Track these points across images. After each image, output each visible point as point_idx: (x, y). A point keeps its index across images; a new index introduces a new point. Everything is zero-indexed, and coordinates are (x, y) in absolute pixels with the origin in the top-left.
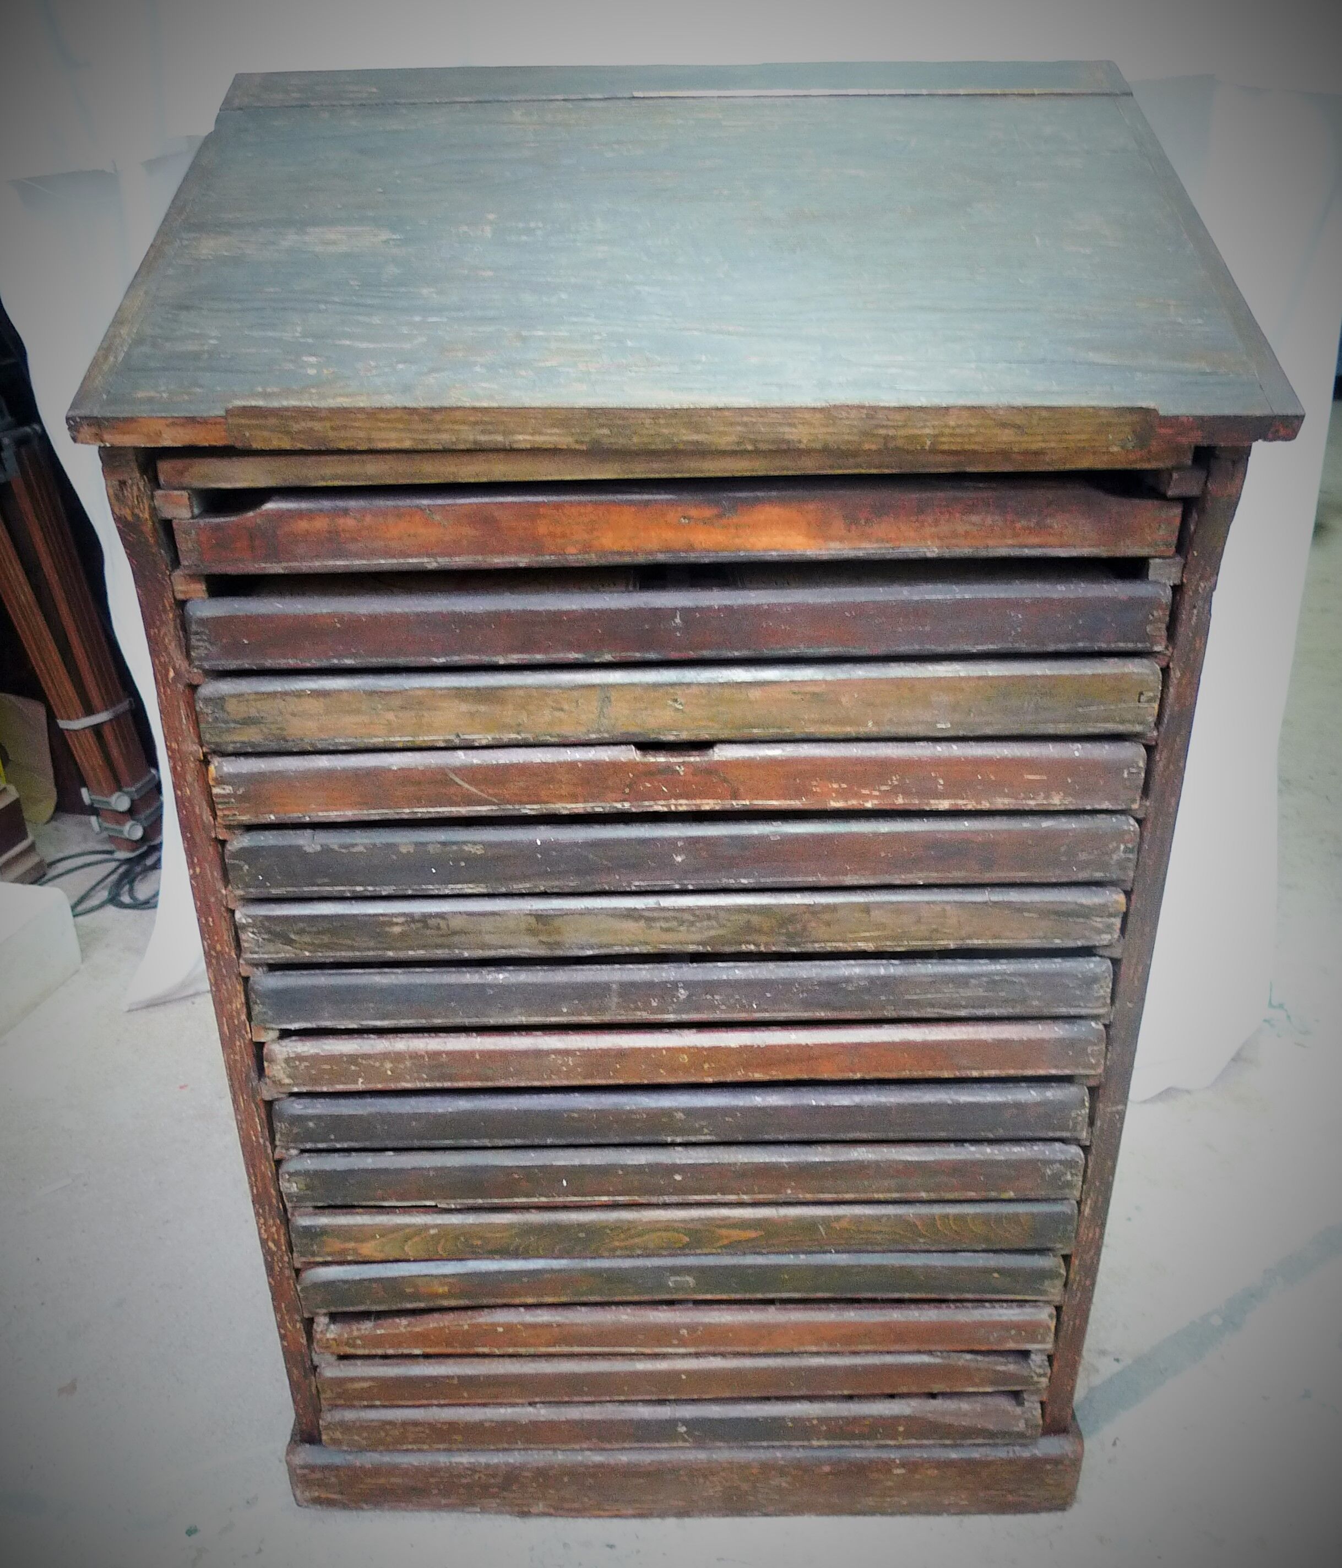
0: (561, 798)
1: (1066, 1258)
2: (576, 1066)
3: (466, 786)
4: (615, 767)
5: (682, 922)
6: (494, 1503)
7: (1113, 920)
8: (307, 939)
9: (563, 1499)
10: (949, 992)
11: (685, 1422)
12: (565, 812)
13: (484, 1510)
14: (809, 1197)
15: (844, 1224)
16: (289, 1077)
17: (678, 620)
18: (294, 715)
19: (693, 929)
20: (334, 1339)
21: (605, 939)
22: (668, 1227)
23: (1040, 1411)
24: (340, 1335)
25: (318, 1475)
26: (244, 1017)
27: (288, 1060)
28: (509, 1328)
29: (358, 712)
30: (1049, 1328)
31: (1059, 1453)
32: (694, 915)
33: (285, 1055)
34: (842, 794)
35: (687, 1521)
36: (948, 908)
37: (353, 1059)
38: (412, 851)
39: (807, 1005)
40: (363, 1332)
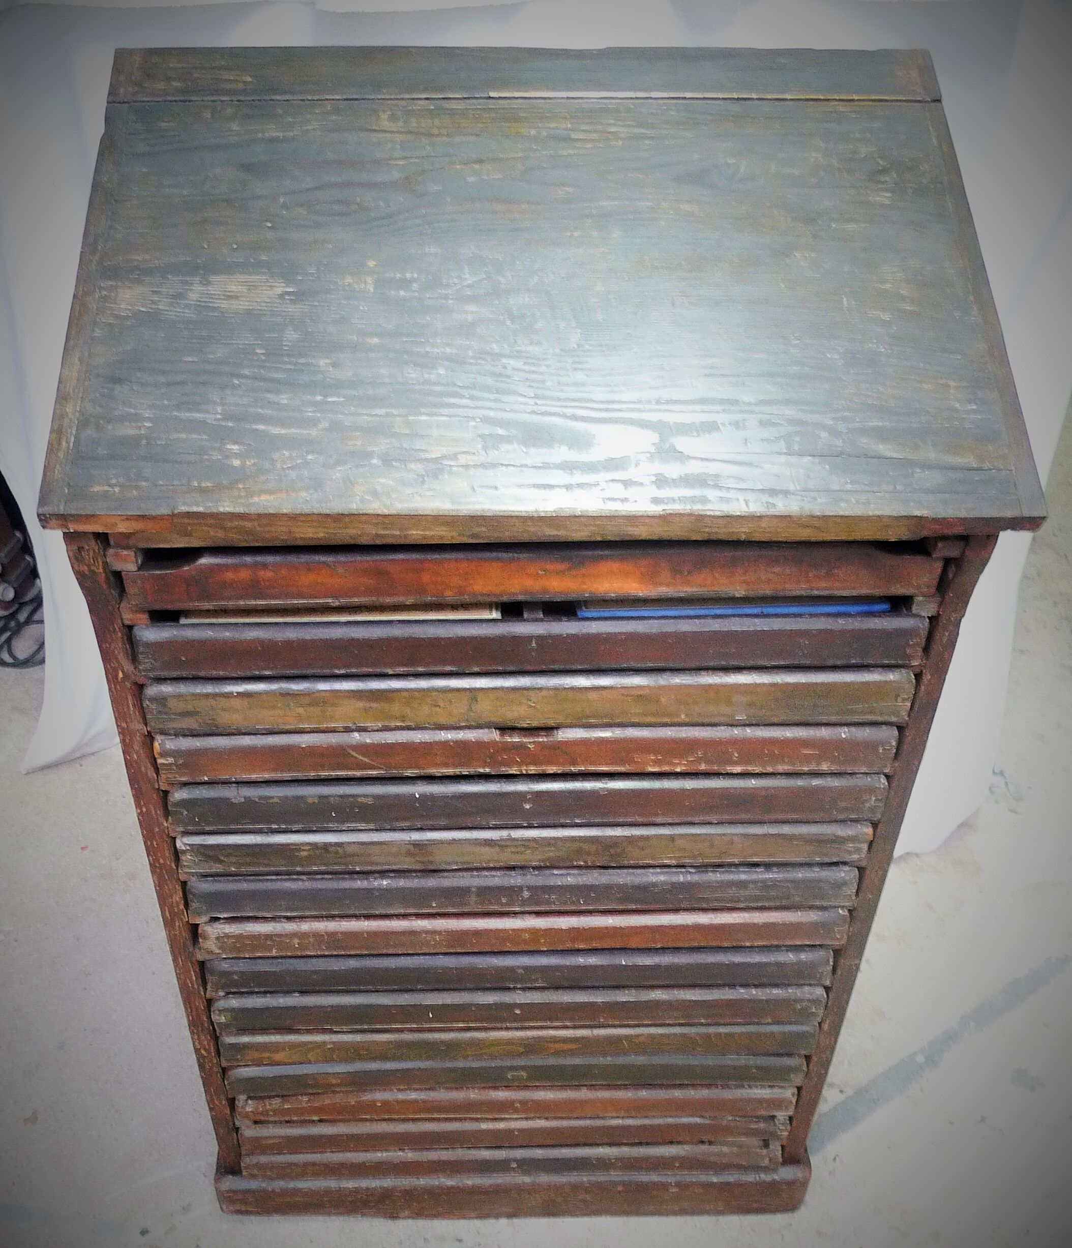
0: (437, 765)
1: (808, 1058)
2: (442, 940)
3: (361, 758)
4: (479, 745)
5: (528, 848)
6: (372, 1211)
7: (862, 845)
8: (234, 860)
9: (422, 1209)
10: (732, 892)
11: (515, 1160)
12: (439, 774)
13: (363, 1215)
14: (617, 1022)
15: (642, 1039)
16: (220, 948)
17: (534, 645)
18: (223, 709)
20: (251, 1112)
21: (466, 859)
22: (510, 1042)
23: (781, 1152)
24: (257, 1109)
25: (240, 1197)
26: (182, 907)
27: (218, 937)
28: (385, 1103)
29: (274, 707)
30: (791, 1102)
31: (793, 1178)
32: (539, 843)
33: (216, 935)
34: (657, 762)
35: (516, 1221)
36: (735, 838)
37: (269, 937)
38: (316, 801)
39: (621, 900)
40: (274, 1106)
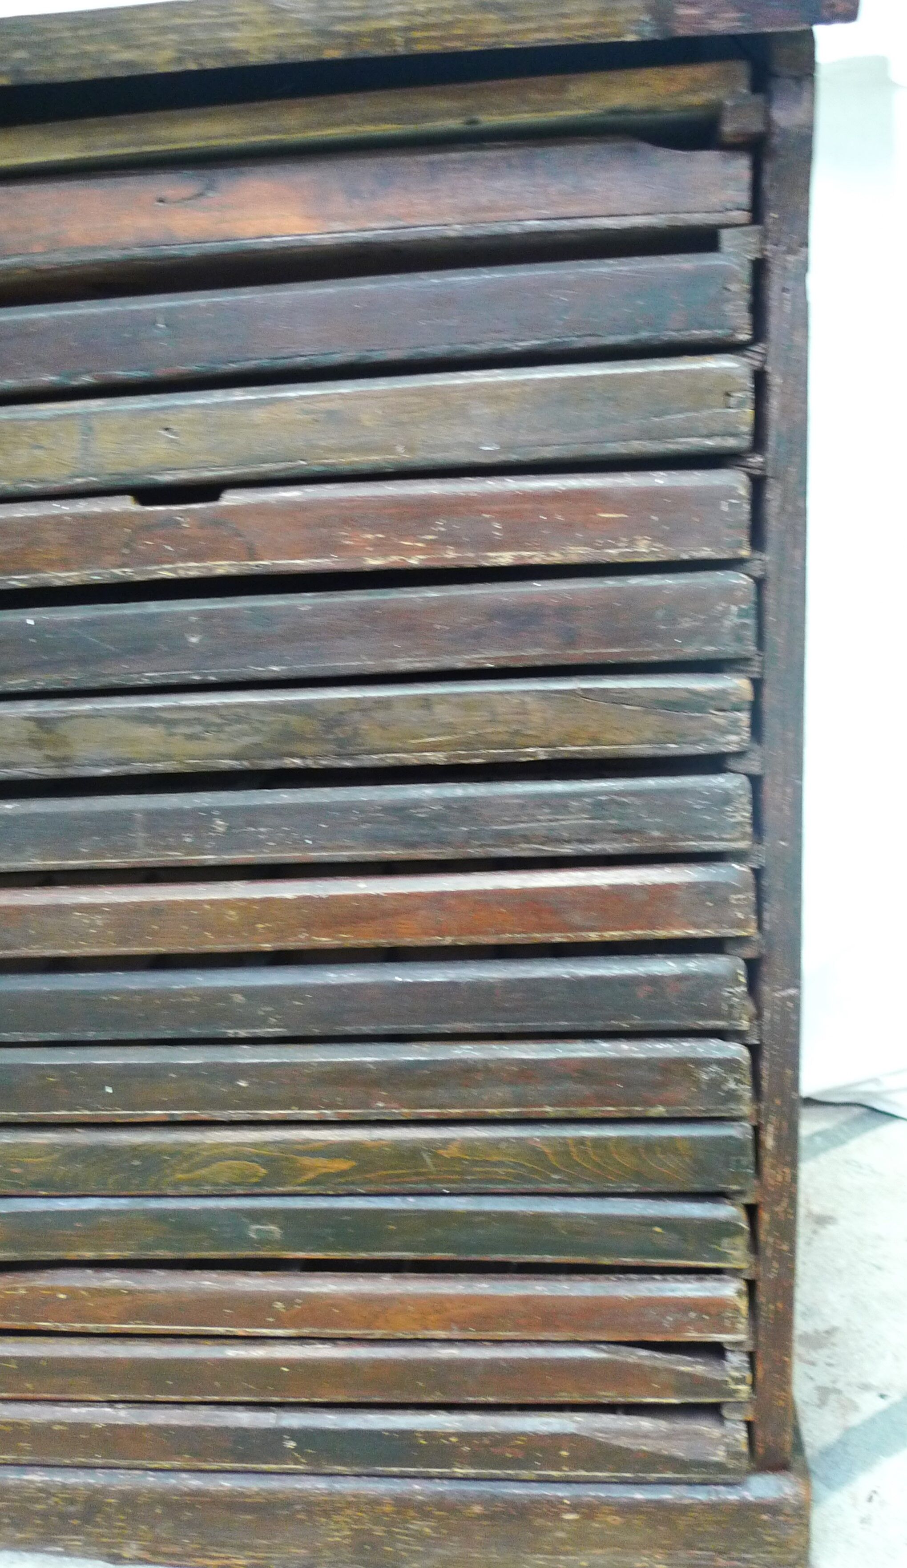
0: (51, 564)
1: (752, 1211)
2: (107, 926)
5: (207, 726)
6: (77, 1541)
7: (739, 714)
9: (158, 1540)
10: (544, 821)
11: (294, 1434)
12: (58, 583)
13: (68, 1553)
14: (406, 1112)
15: (452, 1151)
17: (161, 325)
19: (223, 736)
22: (237, 1153)
23: (745, 1435)
30: (737, 1310)
31: (776, 1496)
32: (221, 716)
34: (380, 548)
36: (528, 699)
39: (374, 840)
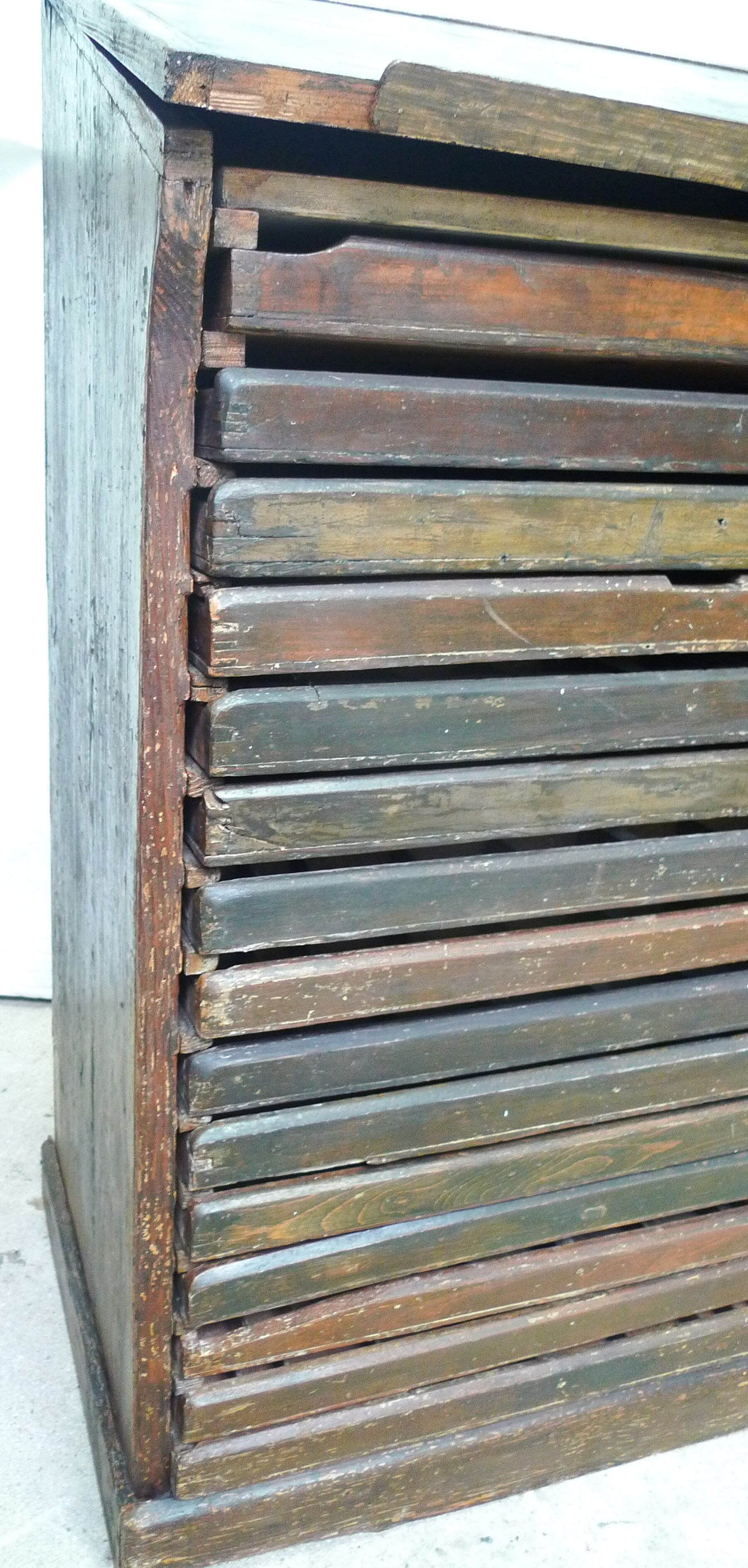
0: (590, 637)
2: (543, 967)
3: (501, 622)
4: (653, 598)
5: (678, 784)
6: (354, 1521)
8: (288, 829)
9: (428, 1498)
11: (566, 1376)
12: (591, 655)
13: (342, 1533)
14: (730, 1093)
16: (230, 1017)
18: (330, 526)
19: (686, 792)
20: (210, 1357)
21: (602, 809)
22: (597, 1151)
24: (217, 1350)
26: (179, 946)
27: (234, 994)
28: (408, 1302)
29: (401, 523)
32: (692, 776)
33: (231, 988)
37: (309, 984)
38: (428, 706)
40: (242, 1340)
